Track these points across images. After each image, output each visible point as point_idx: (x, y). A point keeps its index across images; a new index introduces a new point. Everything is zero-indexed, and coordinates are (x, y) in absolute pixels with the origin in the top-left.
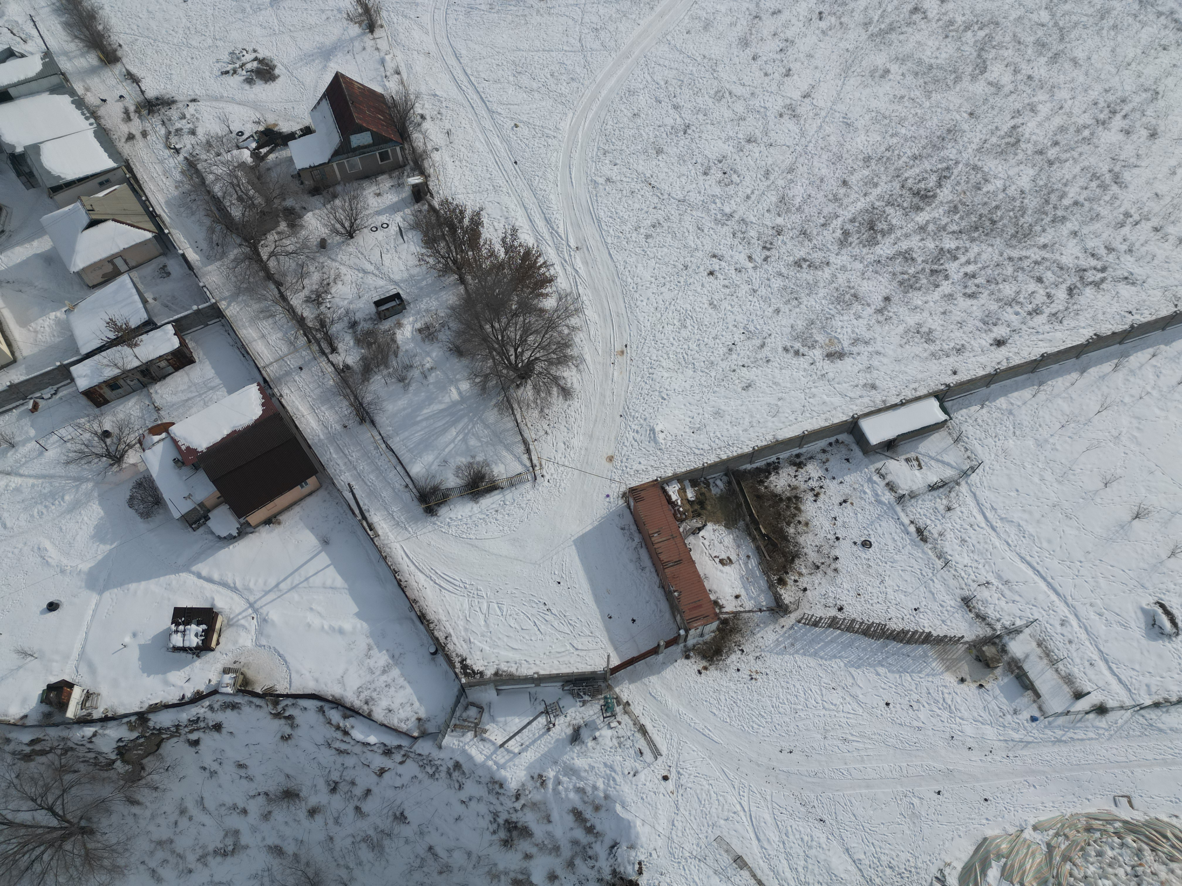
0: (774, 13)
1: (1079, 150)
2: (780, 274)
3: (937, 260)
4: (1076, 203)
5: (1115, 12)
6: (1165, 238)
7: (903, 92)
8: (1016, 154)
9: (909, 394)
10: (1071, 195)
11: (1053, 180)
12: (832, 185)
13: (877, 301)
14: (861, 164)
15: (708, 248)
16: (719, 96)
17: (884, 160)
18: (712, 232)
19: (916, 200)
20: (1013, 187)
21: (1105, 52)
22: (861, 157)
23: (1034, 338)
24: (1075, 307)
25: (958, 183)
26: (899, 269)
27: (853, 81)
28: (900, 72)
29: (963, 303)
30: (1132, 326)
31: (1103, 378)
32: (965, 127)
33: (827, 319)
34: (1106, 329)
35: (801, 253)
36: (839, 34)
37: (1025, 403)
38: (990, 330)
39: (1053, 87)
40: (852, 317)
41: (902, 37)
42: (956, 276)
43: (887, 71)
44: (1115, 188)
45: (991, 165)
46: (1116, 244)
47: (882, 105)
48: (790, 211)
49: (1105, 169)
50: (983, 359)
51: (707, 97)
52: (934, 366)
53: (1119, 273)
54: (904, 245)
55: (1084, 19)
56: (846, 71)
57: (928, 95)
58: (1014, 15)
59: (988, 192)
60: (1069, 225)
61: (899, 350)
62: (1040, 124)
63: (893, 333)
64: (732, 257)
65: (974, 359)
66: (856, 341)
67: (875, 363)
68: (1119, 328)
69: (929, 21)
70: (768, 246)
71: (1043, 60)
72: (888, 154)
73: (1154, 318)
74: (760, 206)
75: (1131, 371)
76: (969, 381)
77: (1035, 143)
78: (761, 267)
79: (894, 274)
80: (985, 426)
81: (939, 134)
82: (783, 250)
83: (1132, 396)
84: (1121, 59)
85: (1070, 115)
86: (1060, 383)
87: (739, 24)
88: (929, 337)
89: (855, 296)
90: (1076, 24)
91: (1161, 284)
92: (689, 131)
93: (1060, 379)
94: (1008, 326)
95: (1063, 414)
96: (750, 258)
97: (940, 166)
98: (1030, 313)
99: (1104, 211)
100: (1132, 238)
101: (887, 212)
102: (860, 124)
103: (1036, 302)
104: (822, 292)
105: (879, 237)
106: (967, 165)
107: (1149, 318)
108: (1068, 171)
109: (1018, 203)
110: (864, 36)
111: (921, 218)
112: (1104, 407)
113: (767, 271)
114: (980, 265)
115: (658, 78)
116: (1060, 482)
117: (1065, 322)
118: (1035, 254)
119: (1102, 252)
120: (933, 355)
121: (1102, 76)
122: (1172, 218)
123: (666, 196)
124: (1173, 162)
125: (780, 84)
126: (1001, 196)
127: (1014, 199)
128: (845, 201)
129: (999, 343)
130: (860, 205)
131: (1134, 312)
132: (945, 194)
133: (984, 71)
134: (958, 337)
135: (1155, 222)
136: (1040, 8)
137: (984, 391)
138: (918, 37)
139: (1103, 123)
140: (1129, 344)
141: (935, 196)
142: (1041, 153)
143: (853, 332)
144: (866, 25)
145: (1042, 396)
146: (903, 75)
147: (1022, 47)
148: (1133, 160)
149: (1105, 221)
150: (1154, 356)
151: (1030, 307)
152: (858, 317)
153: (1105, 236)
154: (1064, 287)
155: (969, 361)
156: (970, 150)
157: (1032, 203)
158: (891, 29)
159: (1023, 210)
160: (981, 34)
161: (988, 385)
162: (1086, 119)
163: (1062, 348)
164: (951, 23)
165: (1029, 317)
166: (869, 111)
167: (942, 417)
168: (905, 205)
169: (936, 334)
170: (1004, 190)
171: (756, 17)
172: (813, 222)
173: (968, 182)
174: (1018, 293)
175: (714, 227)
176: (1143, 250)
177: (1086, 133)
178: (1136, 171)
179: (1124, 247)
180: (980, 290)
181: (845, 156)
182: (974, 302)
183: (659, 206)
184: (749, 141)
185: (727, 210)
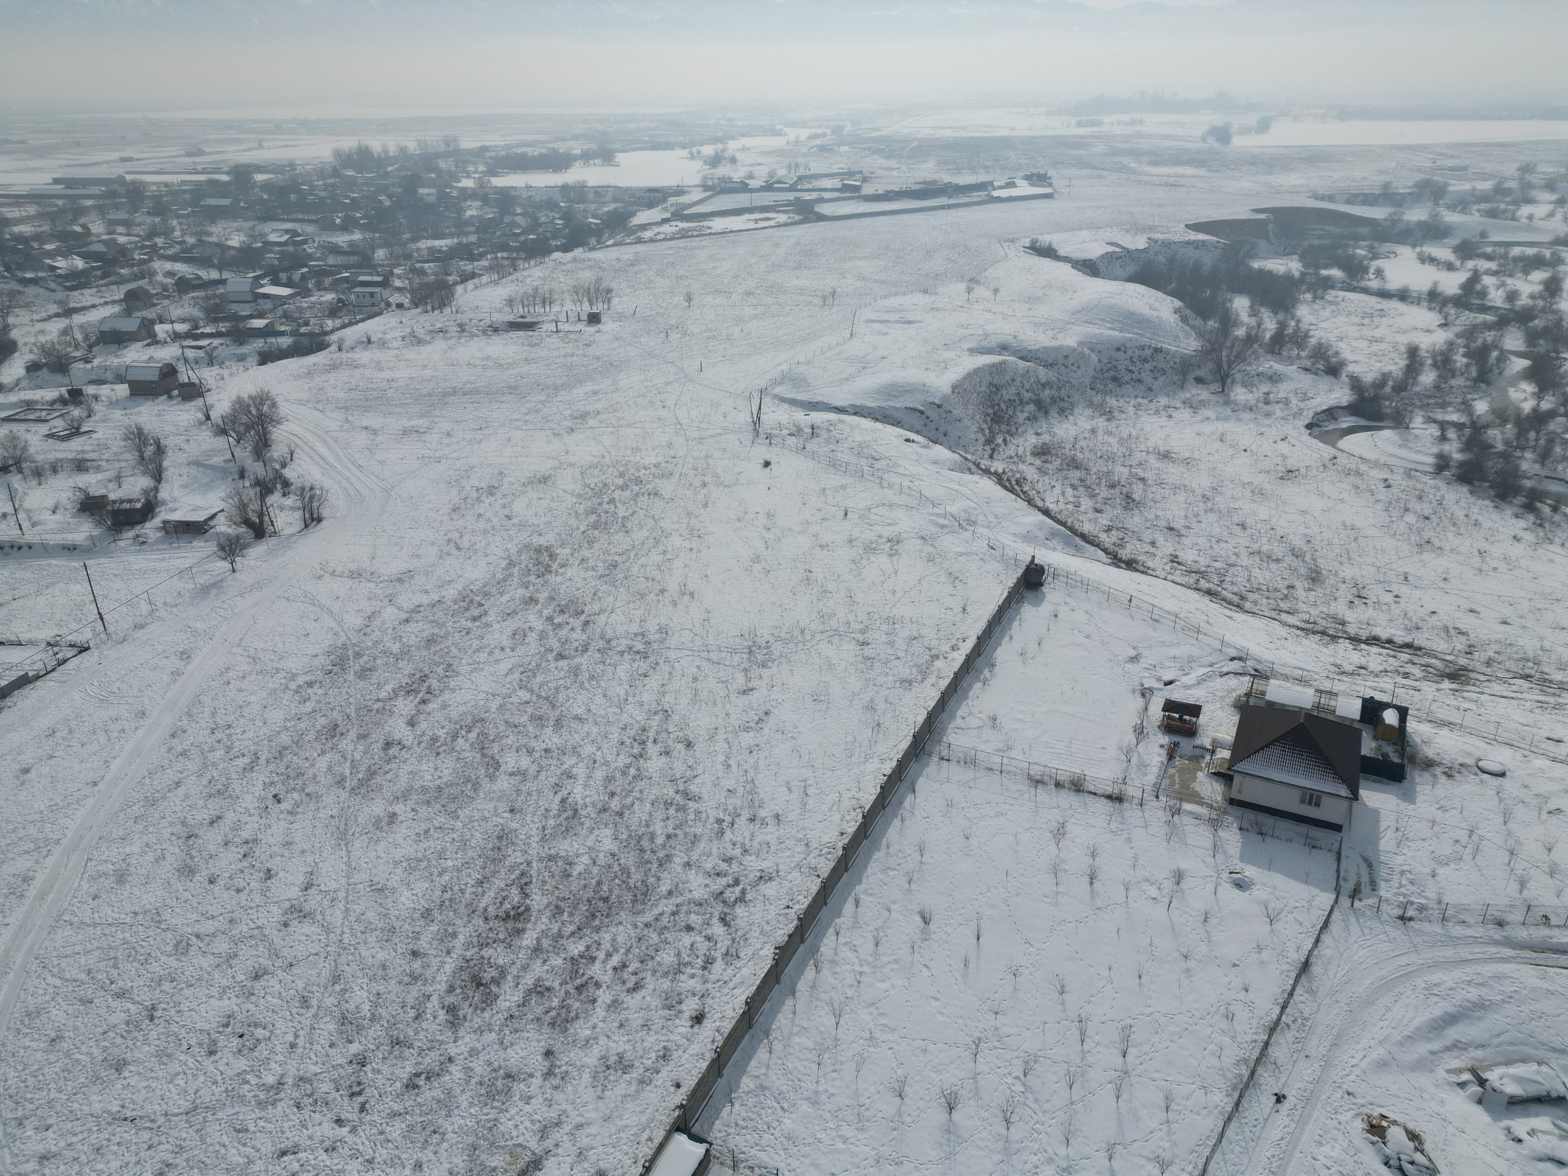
0: (212, 823)
1: (637, 789)
2: (394, 1115)
3: (575, 973)
4: (669, 837)
5: (584, 667)
6: (764, 823)
7: (424, 826)
8: (582, 824)
9: (647, 1151)
10: (659, 832)
11: (633, 828)
12: (400, 964)
13: (538, 1063)
14: (422, 922)
15: (267, 1148)
16: (182, 948)
17: (447, 903)
18: (261, 1123)
19: (510, 925)
20: (601, 855)
21: (599, 700)
22: (417, 915)
23: (726, 990)
24: (739, 934)
25: (544, 882)
26: (539, 1010)
27: (358, 844)
28: (409, 808)
29: (633, 1001)
30: (799, 919)
31: (814, 986)
32: (514, 825)
33: (490, 1129)
34: (781, 935)
35: (406, 1070)
36: (312, 806)
37: (768, 1067)
38: (680, 1012)
39: (574, 748)
40: (521, 1104)
41: (388, 776)
42: (606, 978)
43: (394, 815)
44: (691, 804)
45: (565, 847)
46: (730, 852)
47: (408, 850)
48: (363, 1027)
49: (671, 793)
50: (695, 1048)
51: (164, 959)
52: (651, 1095)
53: (753, 876)
54: (529, 980)
55: (562, 682)
56: (343, 838)
57: (455, 815)
58: (494, 706)
59: (580, 874)
60: (677, 860)
61: (601, 1104)
62: (586, 786)
63: (580, 1089)
64: (310, 1138)
65: (686, 1056)
66: (544, 1132)
67: (585, 1141)
68: (791, 927)
69: (410, 748)
70: (356, 1089)
71: (549, 730)
72: (447, 895)
73: (810, 898)
74: (316, 1047)
75: (832, 962)
76: (699, 1084)
77: (593, 804)
78: (362, 1123)
79: (538, 1019)
80: (750, 1124)
81: (490, 846)
82: (380, 1080)
83: (851, 986)
84: (616, 699)
85: (606, 763)
86: (782, 1021)
87: (168, 856)
88: (623, 1065)
89: (508, 1076)
90: (557, 689)
91: (793, 865)
92: (156, 1014)
93: (780, 1016)
94: (694, 995)
95: (810, 1051)
96: (339, 1122)
97: (513, 877)
98: (704, 968)
99: (699, 830)
100: (739, 839)
101: (486, 956)
102: (394, 881)
103: (701, 953)
104: (464, 1100)
105: (494, 988)
106: (541, 860)
107: (806, 902)
108: (640, 813)
109: (616, 868)
110: (344, 795)
111: (529, 939)
112: (838, 1016)
113: (372, 1124)
114: (623, 951)
115: (72, 972)
116: (861, 1130)
117: (742, 955)
118: (667, 906)
119: (724, 866)
120: (641, 1082)
121: (611, 719)
122: (757, 804)
123: (162, 1120)
124: (721, 758)
125: (264, 893)
126: (595, 870)
127: (610, 866)
128: (428, 973)
129: (698, 1019)
130: (448, 968)
131: (790, 904)
132: (537, 900)
133: (498, 766)
134: (653, 1041)
135: (746, 814)
136: (515, 690)
137: (721, 1083)
138: (407, 768)
139: (641, 756)
140: (810, 940)
141: (528, 909)
142: (604, 810)
143: (533, 1122)
144: (340, 782)
145: (777, 1046)
146: (413, 810)
147: (521, 729)
148: (688, 773)
149: (705, 838)
150: (837, 934)
151: (700, 962)
152: (528, 1099)
153: (715, 850)
154: (715, 920)
155: (683, 1061)
156: (534, 845)
157: (629, 859)
158: (371, 774)
159: (625, 871)
160: (473, 735)
161: (720, 1075)
162: (623, 760)
163: (758, 982)
164: (434, 739)
165: (706, 972)
166: (396, 863)
167: (699, 1149)
168: (501, 936)
169: (629, 1056)
170: (594, 863)
171: (190, 837)
172: (401, 1022)
173: (553, 876)
174: (678, 955)
175: (263, 1114)
176: (755, 843)
177: (633, 771)
178: (697, 781)
179: (738, 851)
180: (641, 976)
181: (397, 925)
182: (643, 992)
183: (156, 1140)
184: (257, 977)
185: (270, 1080)
